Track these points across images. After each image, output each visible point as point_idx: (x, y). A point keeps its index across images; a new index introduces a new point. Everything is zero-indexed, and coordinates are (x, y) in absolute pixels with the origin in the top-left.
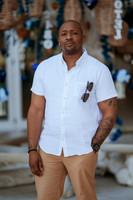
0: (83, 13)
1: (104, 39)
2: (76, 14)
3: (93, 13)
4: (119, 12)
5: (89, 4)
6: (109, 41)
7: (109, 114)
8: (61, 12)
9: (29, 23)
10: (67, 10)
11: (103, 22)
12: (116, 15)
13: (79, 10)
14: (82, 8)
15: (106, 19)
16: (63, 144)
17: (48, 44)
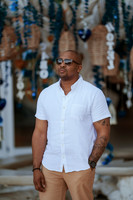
0: (77, 45)
1: (96, 69)
2: (70, 46)
3: (86, 45)
4: (111, 44)
5: (84, 37)
6: (100, 71)
7: (104, 133)
8: (56, 44)
9: (25, 55)
10: (61, 42)
11: (95, 54)
12: (108, 47)
13: (73, 43)
14: (76, 40)
15: (99, 51)
16: (64, 161)
17: (44, 74)
